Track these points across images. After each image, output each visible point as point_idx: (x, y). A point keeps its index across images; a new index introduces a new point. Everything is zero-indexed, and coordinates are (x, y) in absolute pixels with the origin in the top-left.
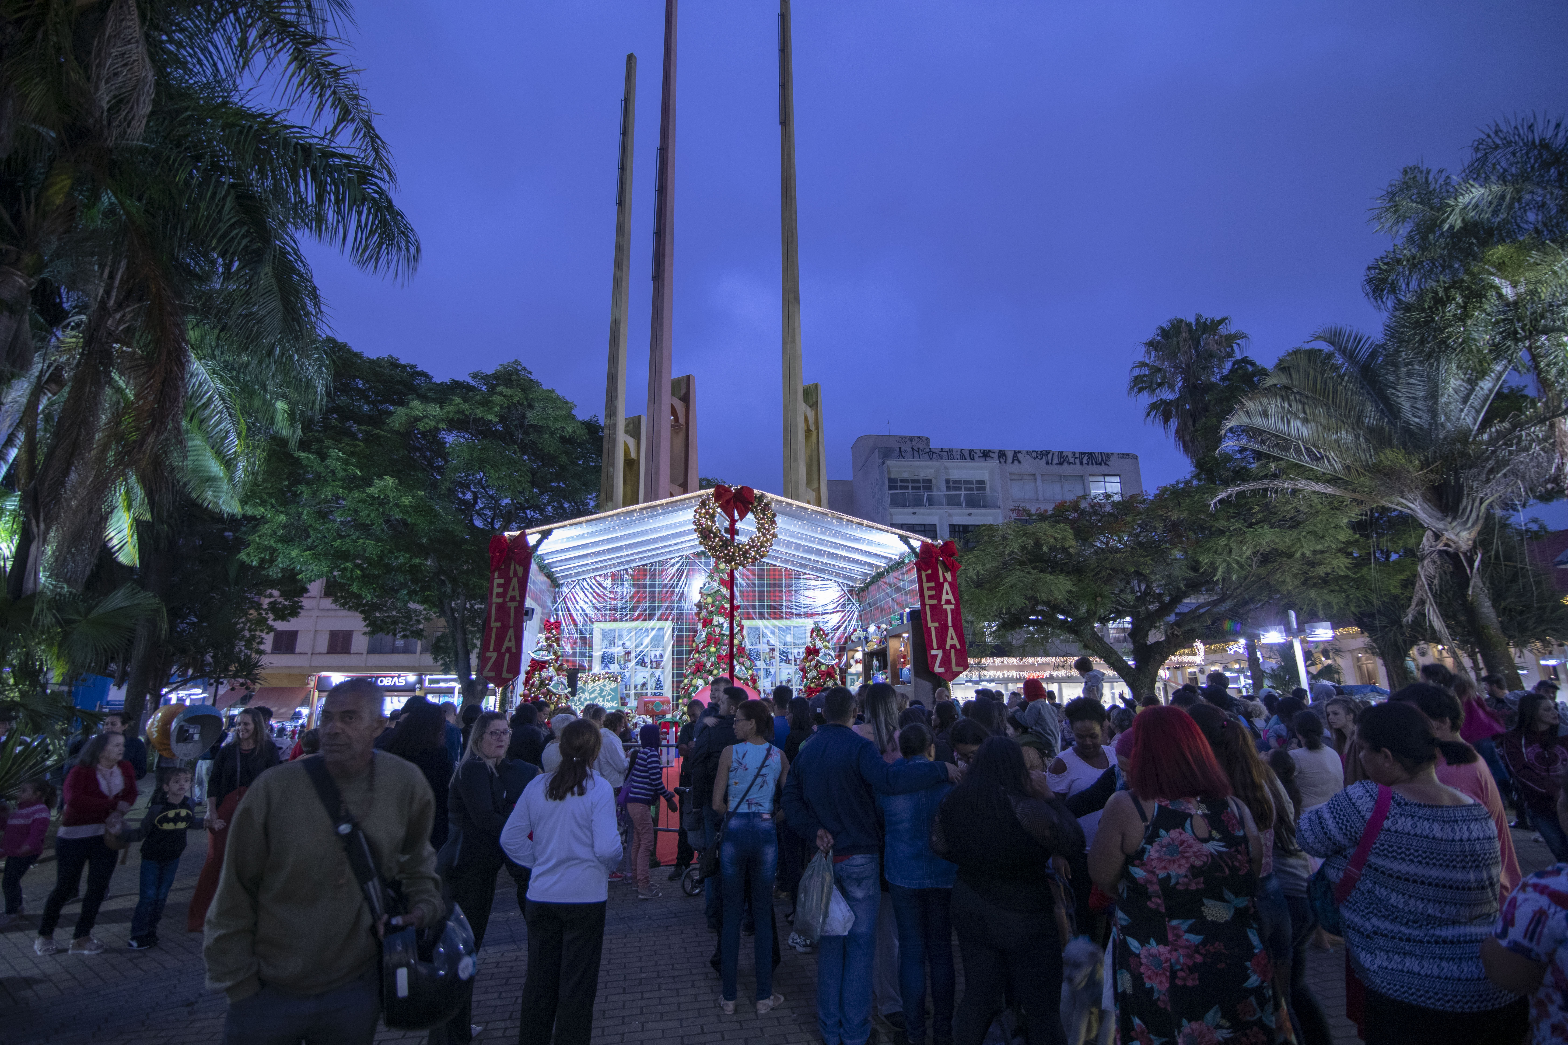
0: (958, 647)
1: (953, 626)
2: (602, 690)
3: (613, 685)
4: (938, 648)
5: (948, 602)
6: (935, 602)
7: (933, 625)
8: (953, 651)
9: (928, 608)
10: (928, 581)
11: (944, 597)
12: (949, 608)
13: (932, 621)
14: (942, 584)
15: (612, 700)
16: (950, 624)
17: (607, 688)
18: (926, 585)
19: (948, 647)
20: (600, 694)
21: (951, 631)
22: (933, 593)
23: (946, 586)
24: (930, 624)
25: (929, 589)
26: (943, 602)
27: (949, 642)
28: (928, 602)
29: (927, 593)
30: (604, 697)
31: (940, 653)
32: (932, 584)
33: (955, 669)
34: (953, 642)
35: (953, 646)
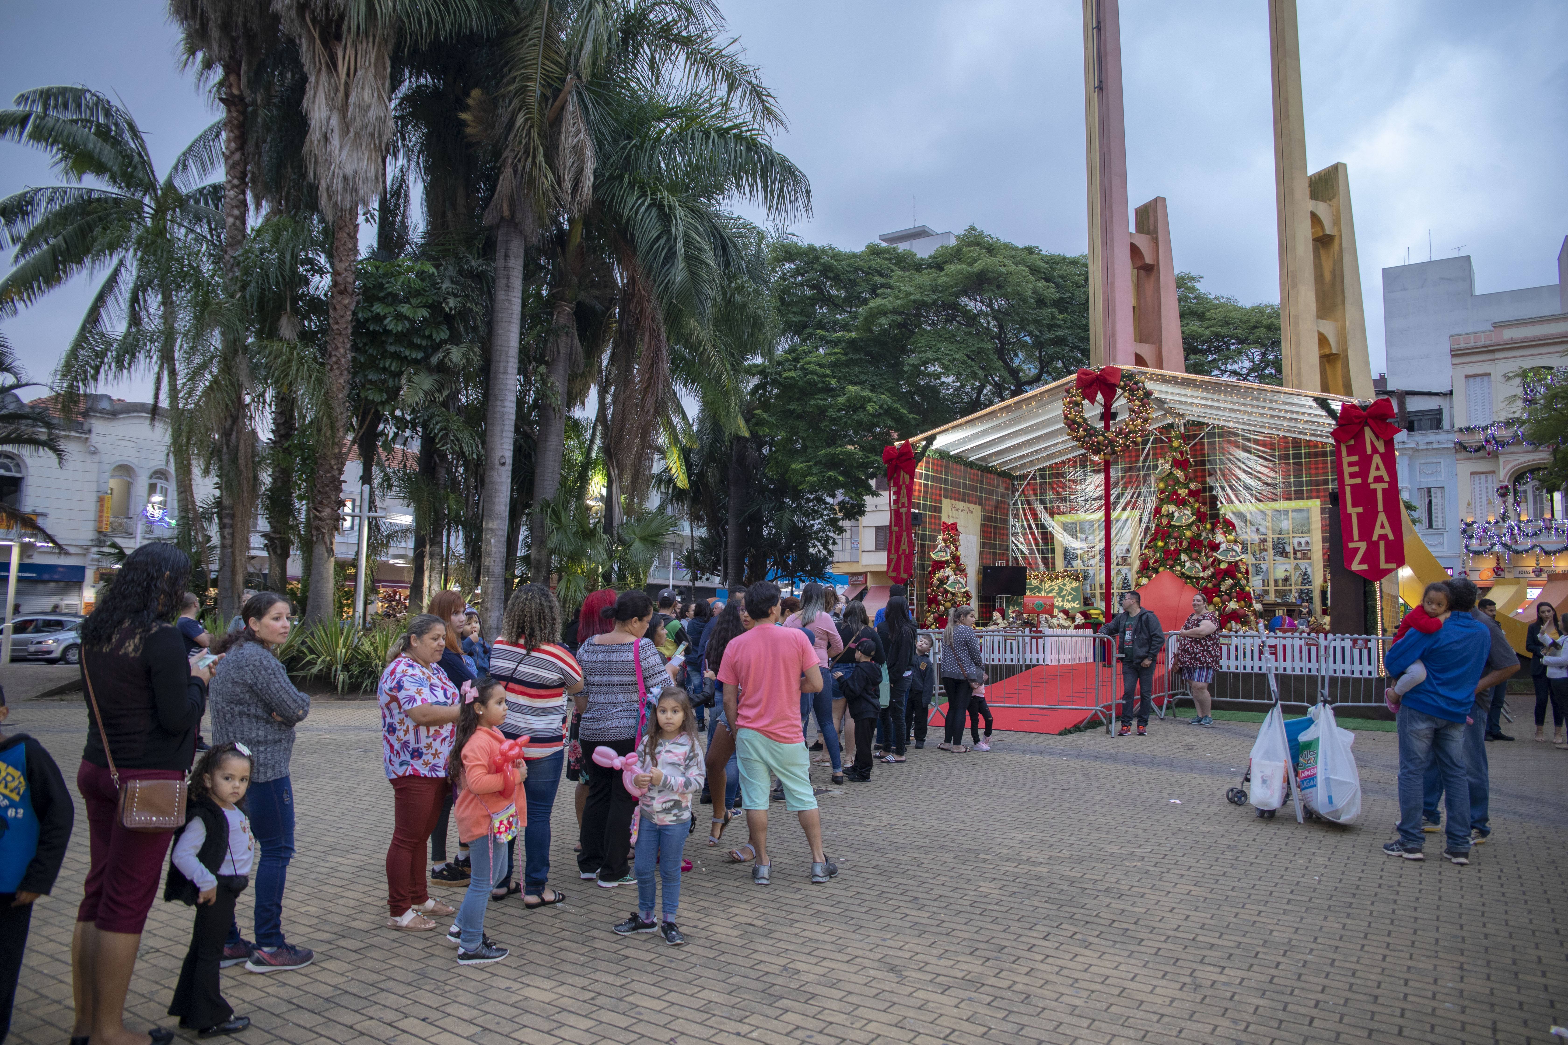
0: (1391, 537)
1: (1385, 510)
2: (1061, 590)
3: (1075, 584)
4: (1360, 540)
5: (1379, 479)
6: (1358, 481)
7: (1354, 511)
8: (1382, 544)
9: (1348, 490)
10: (1349, 455)
11: (1373, 473)
12: (1379, 487)
13: (1354, 506)
14: (1371, 457)
15: (1073, 600)
16: (1380, 507)
17: (1068, 588)
18: (1346, 460)
19: (1375, 538)
20: (1059, 594)
21: (1382, 517)
22: (1356, 469)
23: (1377, 459)
24: (1350, 509)
25: (1351, 464)
26: (1371, 480)
27: (1377, 532)
28: (1348, 481)
29: (1347, 470)
30: (1063, 597)
31: (1363, 546)
32: (1355, 458)
33: (1383, 565)
34: (1383, 532)
35: (1383, 537)
